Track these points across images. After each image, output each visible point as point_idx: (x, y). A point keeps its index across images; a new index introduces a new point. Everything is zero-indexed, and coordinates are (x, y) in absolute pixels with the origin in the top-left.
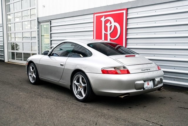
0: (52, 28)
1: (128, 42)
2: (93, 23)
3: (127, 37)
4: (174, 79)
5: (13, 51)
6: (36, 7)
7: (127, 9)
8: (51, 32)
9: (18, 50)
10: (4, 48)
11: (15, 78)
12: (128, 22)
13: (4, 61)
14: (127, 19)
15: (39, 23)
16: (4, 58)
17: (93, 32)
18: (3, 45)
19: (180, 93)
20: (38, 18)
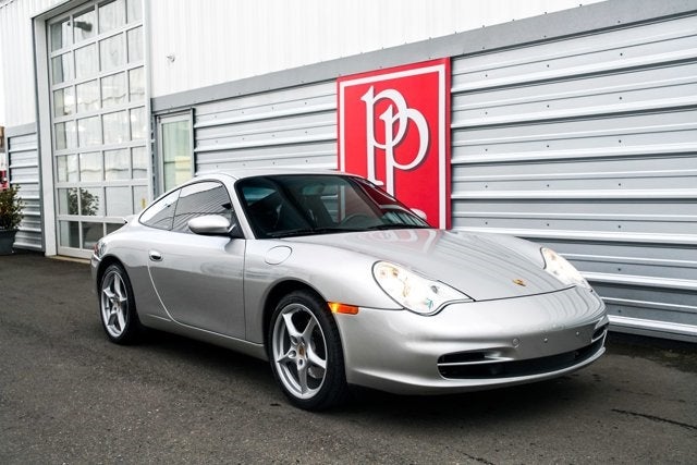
0: (199, 132)
1: (457, 178)
2: (335, 114)
3: (453, 161)
4: (618, 308)
5: (74, 218)
6: (144, 62)
7: (451, 62)
8: (195, 146)
9: (92, 213)
10: (41, 209)
11: (61, 311)
12: (456, 107)
13: (42, 253)
14: (451, 97)
15: (155, 116)
16: (43, 242)
17: (336, 144)
18: (38, 197)
19: (637, 359)
20: (152, 100)
